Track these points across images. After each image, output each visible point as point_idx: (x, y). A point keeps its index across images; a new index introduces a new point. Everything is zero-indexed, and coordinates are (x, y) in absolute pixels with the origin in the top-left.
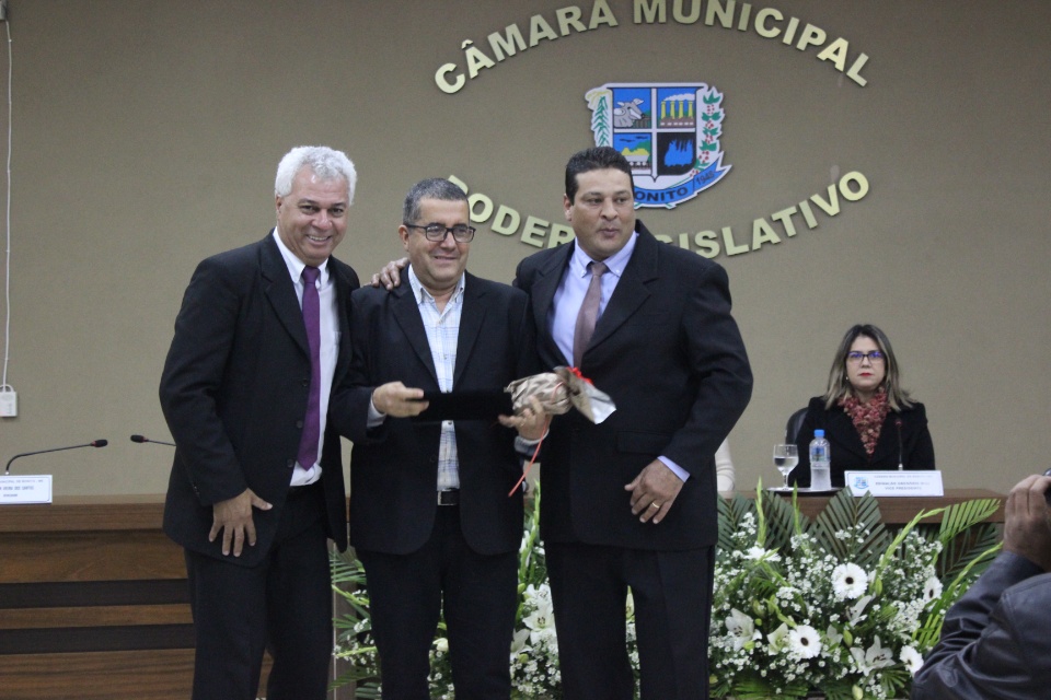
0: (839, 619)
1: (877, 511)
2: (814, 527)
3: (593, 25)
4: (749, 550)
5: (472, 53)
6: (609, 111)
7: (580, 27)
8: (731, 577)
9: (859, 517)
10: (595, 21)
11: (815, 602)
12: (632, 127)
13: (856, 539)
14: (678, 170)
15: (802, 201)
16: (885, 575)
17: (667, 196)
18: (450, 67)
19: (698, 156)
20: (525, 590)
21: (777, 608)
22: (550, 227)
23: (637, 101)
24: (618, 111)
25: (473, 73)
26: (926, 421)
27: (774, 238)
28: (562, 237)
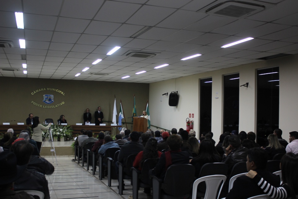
2: (59, 127)
6: (45, 97)
7: (43, 90)
9: (62, 126)
11: (59, 131)
12: (47, 98)
14: (50, 101)
15: (59, 104)
16: (63, 129)
17: (49, 103)
25: (34, 93)
27: (57, 106)
28: (41, 106)
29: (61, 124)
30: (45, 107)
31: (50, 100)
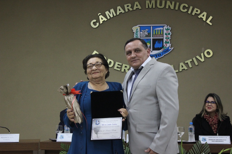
1: (209, 148)
3: (135, 9)
6: (139, 32)
7: (131, 9)
9: (203, 151)
10: (135, 8)
12: (145, 37)
14: (158, 49)
18: (95, 21)
19: (164, 45)
22: (122, 65)
23: (147, 30)
24: (141, 33)
25: (101, 22)
27: (186, 68)
31: (157, 43)
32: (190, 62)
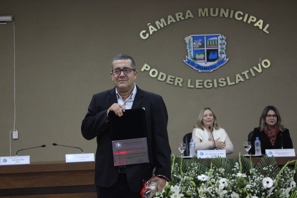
0: (265, 194)
1: (276, 161)
2: (257, 166)
3: (186, 18)
4: (237, 174)
5: (150, 27)
6: (192, 43)
7: (183, 18)
8: (232, 182)
9: (270, 163)
10: (187, 17)
11: (257, 189)
12: (199, 48)
13: (269, 170)
14: (213, 60)
15: (250, 68)
16: (278, 181)
17: (210, 68)
18: (144, 31)
19: (219, 56)
20: (170, 187)
21: (246, 191)
22: (175, 78)
23: (200, 40)
24: (194, 43)
25: (151, 33)
26: (289, 135)
27: (242, 80)
28: (179, 81)
29: (263, 152)
30: (193, 83)
31: (211, 54)
32: (247, 73)
